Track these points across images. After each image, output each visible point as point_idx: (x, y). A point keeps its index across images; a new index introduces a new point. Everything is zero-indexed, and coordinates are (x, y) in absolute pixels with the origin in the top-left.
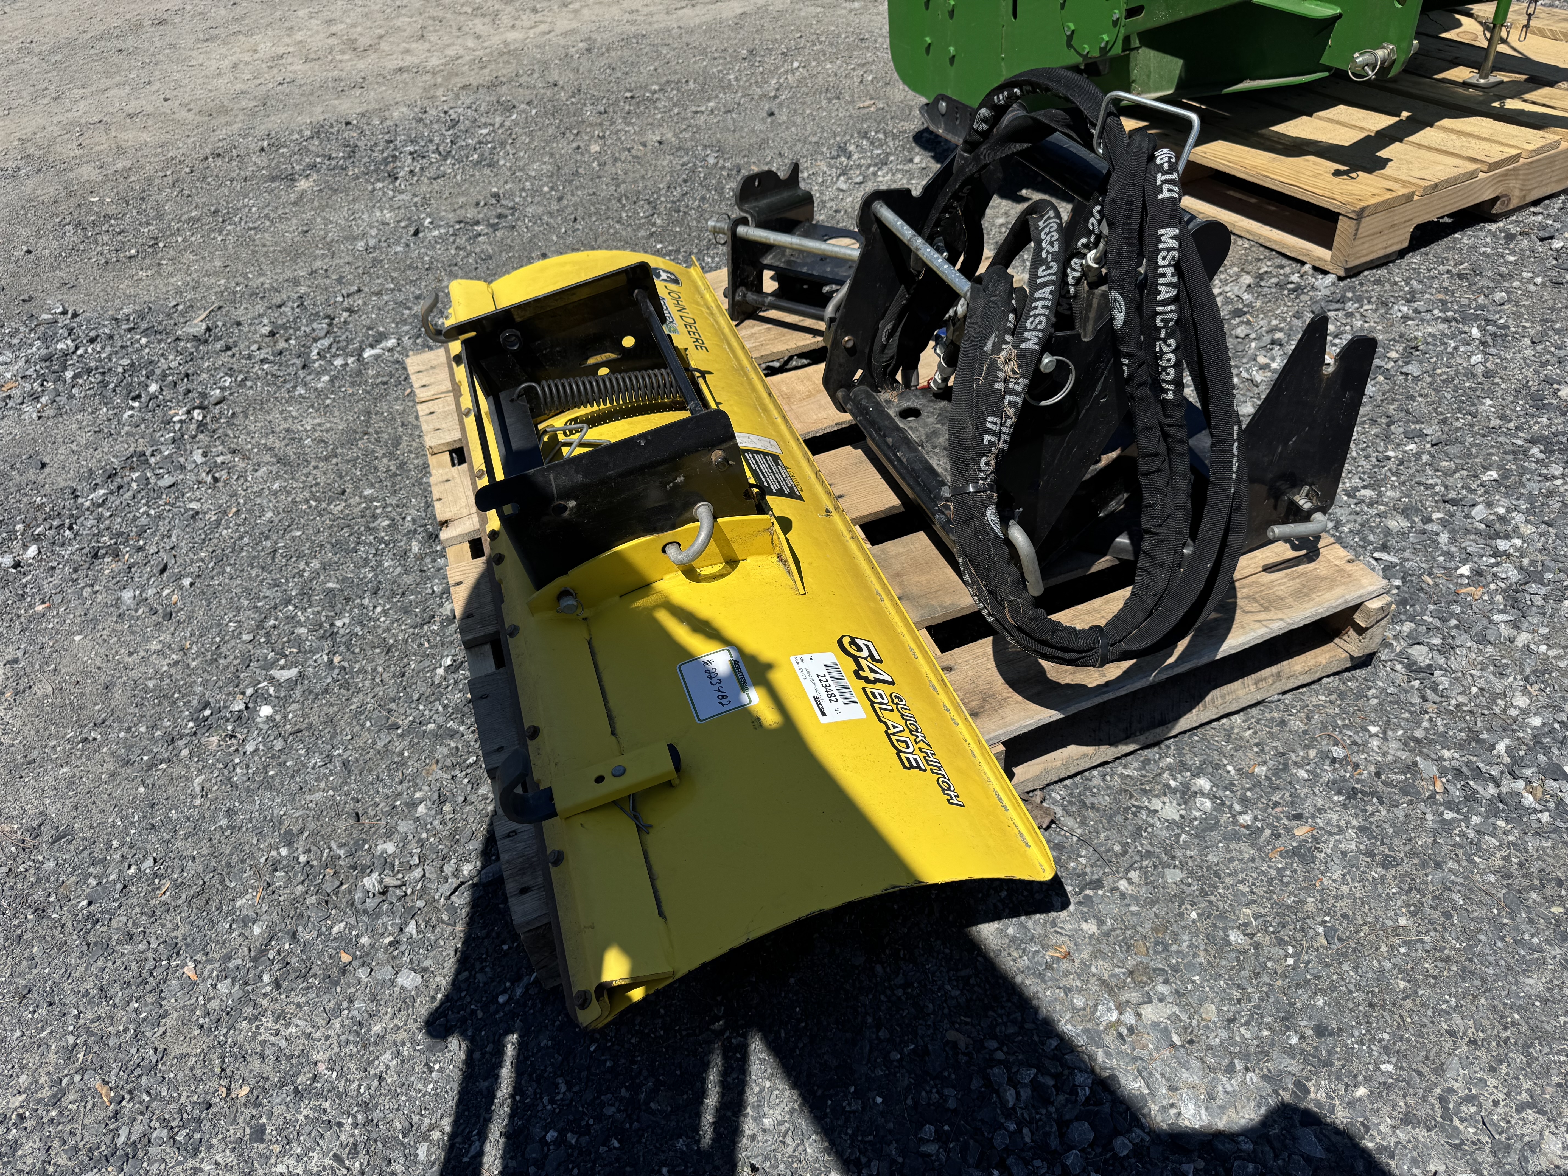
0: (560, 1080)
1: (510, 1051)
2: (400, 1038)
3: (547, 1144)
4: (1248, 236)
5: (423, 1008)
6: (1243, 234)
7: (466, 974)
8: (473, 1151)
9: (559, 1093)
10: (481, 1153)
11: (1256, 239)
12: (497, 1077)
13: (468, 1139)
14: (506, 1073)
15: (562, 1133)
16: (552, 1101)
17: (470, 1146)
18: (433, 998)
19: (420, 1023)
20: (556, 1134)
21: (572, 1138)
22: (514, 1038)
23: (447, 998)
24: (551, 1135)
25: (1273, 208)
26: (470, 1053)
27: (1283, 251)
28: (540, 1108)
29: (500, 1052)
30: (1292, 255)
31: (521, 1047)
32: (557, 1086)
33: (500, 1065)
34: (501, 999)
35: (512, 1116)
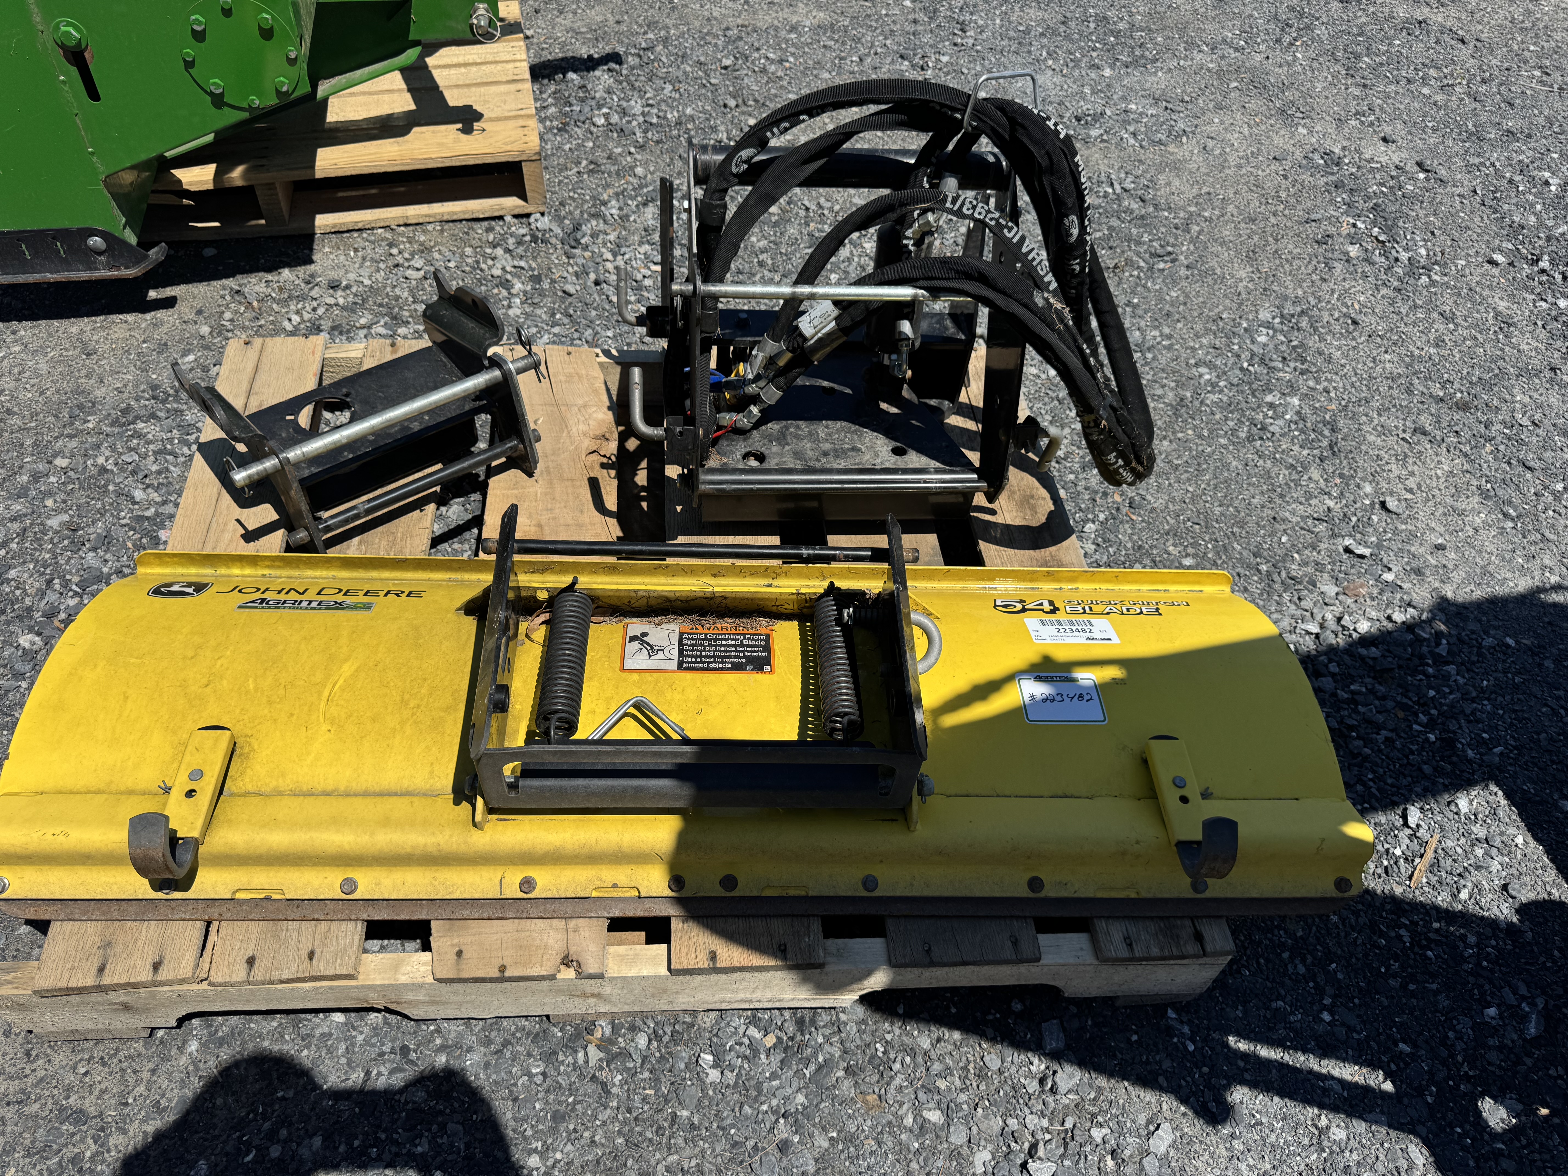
0: (1274, 1005)
1: (1243, 1046)
2: (1224, 1153)
3: (1334, 1019)
4: (427, 220)
5: (1193, 1126)
6: (421, 221)
7: (1161, 1079)
8: (1337, 1087)
9: (1285, 1009)
10: (1341, 1082)
11: (438, 218)
12: (1269, 1062)
13: (1326, 1091)
14: (1265, 1052)
15: (1324, 1008)
16: (1292, 1013)
17: (1333, 1089)
18: (1184, 1114)
19: (1209, 1129)
20: (1326, 1013)
21: (1327, 1001)
22: (1231, 1039)
23: (1184, 1101)
24: (1326, 1017)
25: (402, 189)
26: (1242, 1082)
27: (474, 216)
28: (1299, 1025)
29: (1245, 1056)
30: (486, 215)
31: (1242, 1035)
32: (1277, 1009)
33: (1257, 1057)
34: (1191, 1048)
35: (1305, 1051)
